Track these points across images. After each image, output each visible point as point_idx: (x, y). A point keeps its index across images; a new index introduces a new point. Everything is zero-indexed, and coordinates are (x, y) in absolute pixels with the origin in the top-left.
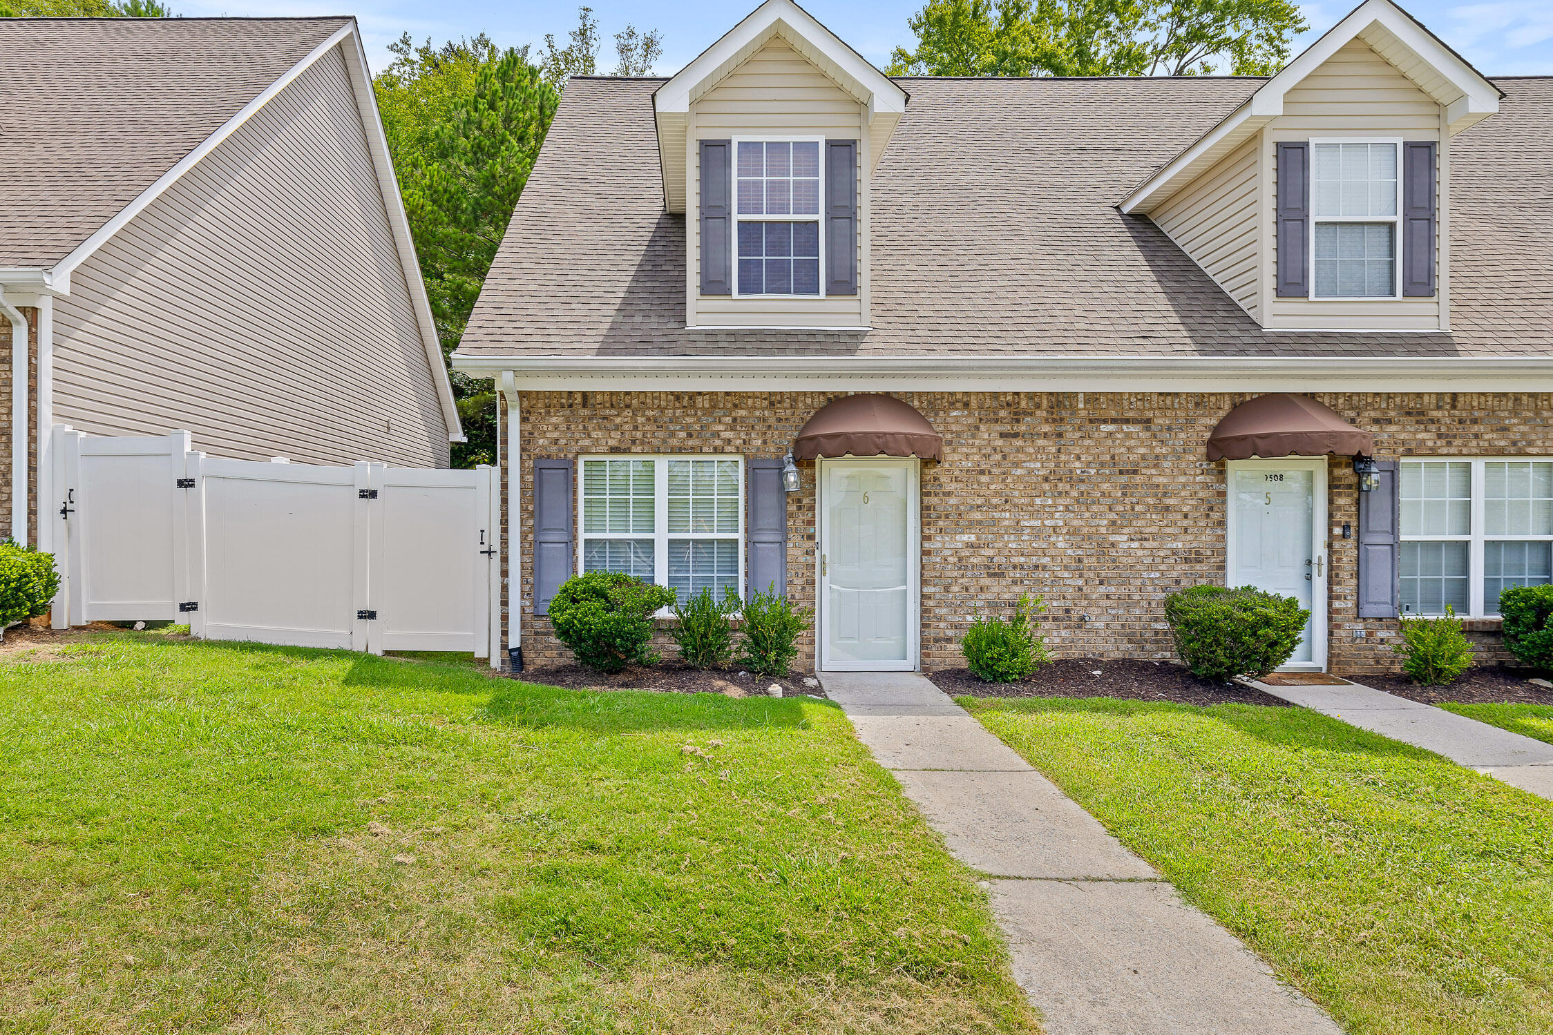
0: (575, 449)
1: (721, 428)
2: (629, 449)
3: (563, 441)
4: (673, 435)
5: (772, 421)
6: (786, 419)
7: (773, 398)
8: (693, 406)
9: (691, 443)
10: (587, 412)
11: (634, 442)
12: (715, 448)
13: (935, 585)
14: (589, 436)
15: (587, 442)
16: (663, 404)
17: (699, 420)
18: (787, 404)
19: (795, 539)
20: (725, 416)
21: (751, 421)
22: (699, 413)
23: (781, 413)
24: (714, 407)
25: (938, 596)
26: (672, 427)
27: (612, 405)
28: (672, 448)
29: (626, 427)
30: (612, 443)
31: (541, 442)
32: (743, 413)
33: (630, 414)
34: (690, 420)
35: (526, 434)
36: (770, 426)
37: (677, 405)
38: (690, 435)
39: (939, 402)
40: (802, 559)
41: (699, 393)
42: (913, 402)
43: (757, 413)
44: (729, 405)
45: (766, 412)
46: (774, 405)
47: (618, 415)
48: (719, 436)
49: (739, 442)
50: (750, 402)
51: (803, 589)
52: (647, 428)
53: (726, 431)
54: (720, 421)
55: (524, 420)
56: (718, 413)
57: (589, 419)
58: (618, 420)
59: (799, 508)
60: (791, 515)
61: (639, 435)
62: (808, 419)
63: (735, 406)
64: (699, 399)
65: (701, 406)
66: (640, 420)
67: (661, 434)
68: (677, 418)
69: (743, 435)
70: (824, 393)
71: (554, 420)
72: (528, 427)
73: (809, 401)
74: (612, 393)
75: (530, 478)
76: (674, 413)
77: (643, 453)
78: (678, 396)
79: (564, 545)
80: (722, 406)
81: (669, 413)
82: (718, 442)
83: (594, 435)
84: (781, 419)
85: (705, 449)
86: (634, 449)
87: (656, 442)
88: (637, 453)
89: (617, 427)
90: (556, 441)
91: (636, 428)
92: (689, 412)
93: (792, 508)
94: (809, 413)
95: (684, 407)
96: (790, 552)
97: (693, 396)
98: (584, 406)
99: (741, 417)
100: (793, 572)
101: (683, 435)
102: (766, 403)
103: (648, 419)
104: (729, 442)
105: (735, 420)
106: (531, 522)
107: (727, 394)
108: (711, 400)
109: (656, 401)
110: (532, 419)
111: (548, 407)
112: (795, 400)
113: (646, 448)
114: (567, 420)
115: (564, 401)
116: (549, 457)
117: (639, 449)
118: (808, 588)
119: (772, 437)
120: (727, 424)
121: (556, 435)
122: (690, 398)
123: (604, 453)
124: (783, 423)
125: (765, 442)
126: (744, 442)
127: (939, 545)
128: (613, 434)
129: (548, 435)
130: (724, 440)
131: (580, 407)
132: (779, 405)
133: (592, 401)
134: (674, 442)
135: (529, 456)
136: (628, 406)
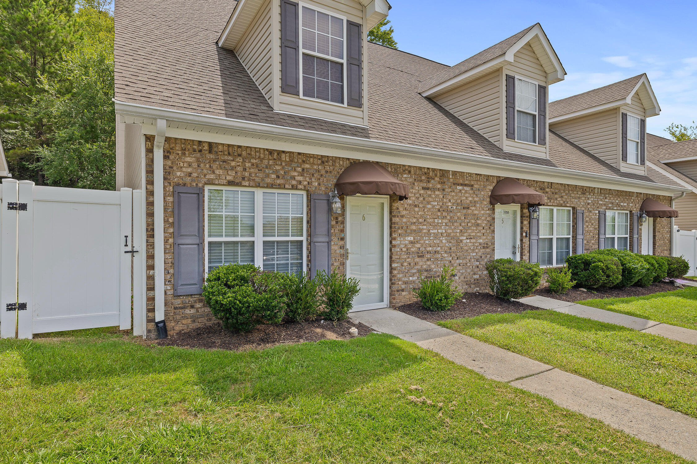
0: (204, 180)
1: (296, 174)
2: (241, 183)
3: (195, 175)
4: (268, 176)
5: (323, 172)
6: (330, 172)
7: (324, 159)
8: (280, 159)
9: (278, 182)
10: (212, 156)
11: (243, 179)
12: (293, 186)
13: (397, 263)
14: (214, 172)
15: (212, 176)
16: (262, 156)
17: (283, 168)
18: (330, 163)
19: (335, 239)
20: (298, 167)
21: (312, 171)
22: (284, 164)
23: (328, 168)
24: (292, 161)
25: (398, 268)
26: (267, 171)
27: (229, 153)
28: (267, 184)
29: (238, 169)
30: (229, 178)
31: (178, 174)
32: (307, 166)
33: (241, 160)
34: (278, 168)
35: (167, 168)
36: (322, 175)
37: (270, 157)
38: (278, 177)
39: (399, 169)
40: (338, 251)
41: (283, 152)
42: (388, 168)
43: (315, 167)
44: (300, 161)
45: (320, 167)
46: (324, 163)
47: (233, 160)
48: (294, 179)
49: (306, 183)
50: (311, 160)
51: (339, 268)
52: (252, 170)
53: (298, 176)
54: (295, 170)
55: (166, 157)
56: (294, 165)
57: (214, 161)
58: (233, 164)
59: (337, 223)
60: (333, 227)
61: (247, 174)
62: (341, 173)
63: (304, 161)
64: (283, 156)
65: (284, 159)
66: (248, 165)
67: (261, 175)
68: (271, 165)
69: (308, 179)
70: (349, 159)
71: (188, 159)
72: (169, 163)
73: (341, 163)
74: (229, 146)
75: (170, 199)
76: (269, 162)
77: (249, 186)
78: (271, 152)
79: (196, 246)
80: (296, 160)
81: (266, 162)
82: (294, 182)
83: (217, 172)
84: (327, 172)
85: (287, 186)
86: (244, 183)
87: (257, 180)
88: (245, 186)
89: (233, 168)
90: (190, 174)
91: (245, 170)
92: (277, 163)
93: (333, 223)
94: (341, 169)
95: (275, 159)
96: (333, 247)
97: (280, 153)
98: (210, 152)
99: (307, 168)
100: (334, 259)
101: (274, 176)
102: (320, 162)
103: (253, 165)
104: (300, 182)
105: (303, 170)
106: (171, 230)
107: (299, 154)
108: (290, 157)
109: (257, 154)
110: (172, 157)
111: (183, 150)
112: (334, 161)
113: (252, 183)
114: (198, 160)
115: (195, 147)
116: (185, 185)
117: (247, 183)
118: (341, 268)
119: (323, 181)
120: (299, 172)
121: (189, 170)
122: (278, 154)
123: (224, 185)
124: (329, 174)
125: (319, 184)
126: (308, 183)
127: (399, 242)
128: (230, 172)
129: (184, 169)
130: (297, 181)
131: (207, 152)
132: (326, 164)
133: (215, 149)
134: (268, 180)
135: (170, 183)
136: (240, 155)
